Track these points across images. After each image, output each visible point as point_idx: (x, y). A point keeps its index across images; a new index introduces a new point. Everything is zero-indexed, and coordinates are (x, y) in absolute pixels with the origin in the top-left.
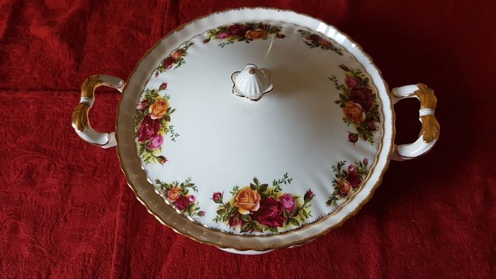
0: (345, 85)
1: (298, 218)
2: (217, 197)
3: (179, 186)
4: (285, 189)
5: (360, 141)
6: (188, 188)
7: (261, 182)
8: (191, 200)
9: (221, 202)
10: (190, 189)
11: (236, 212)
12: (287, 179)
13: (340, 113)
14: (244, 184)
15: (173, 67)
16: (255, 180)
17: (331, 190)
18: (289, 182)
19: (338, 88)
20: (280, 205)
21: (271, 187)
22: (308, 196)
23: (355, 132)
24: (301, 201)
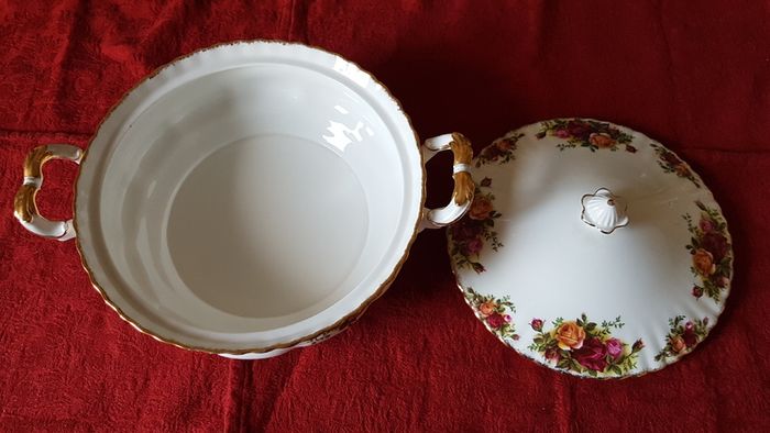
0: (699, 228)
1: (621, 367)
2: (537, 324)
3: (495, 302)
4: (614, 333)
5: (705, 297)
6: (505, 306)
7: (589, 320)
8: (506, 319)
9: (540, 331)
10: (507, 308)
11: (555, 344)
12: (619, 323)
13: (689, 260)
14: (571, 317)
15: (499, 162)
16: (584, 317)
17: (663, 345)
18: (620, 326)
19: (691, 230)
20: (605, 349)
21: (599, 327)
22: (638, 346)
23: (702, 286)
24: (629, 350)
